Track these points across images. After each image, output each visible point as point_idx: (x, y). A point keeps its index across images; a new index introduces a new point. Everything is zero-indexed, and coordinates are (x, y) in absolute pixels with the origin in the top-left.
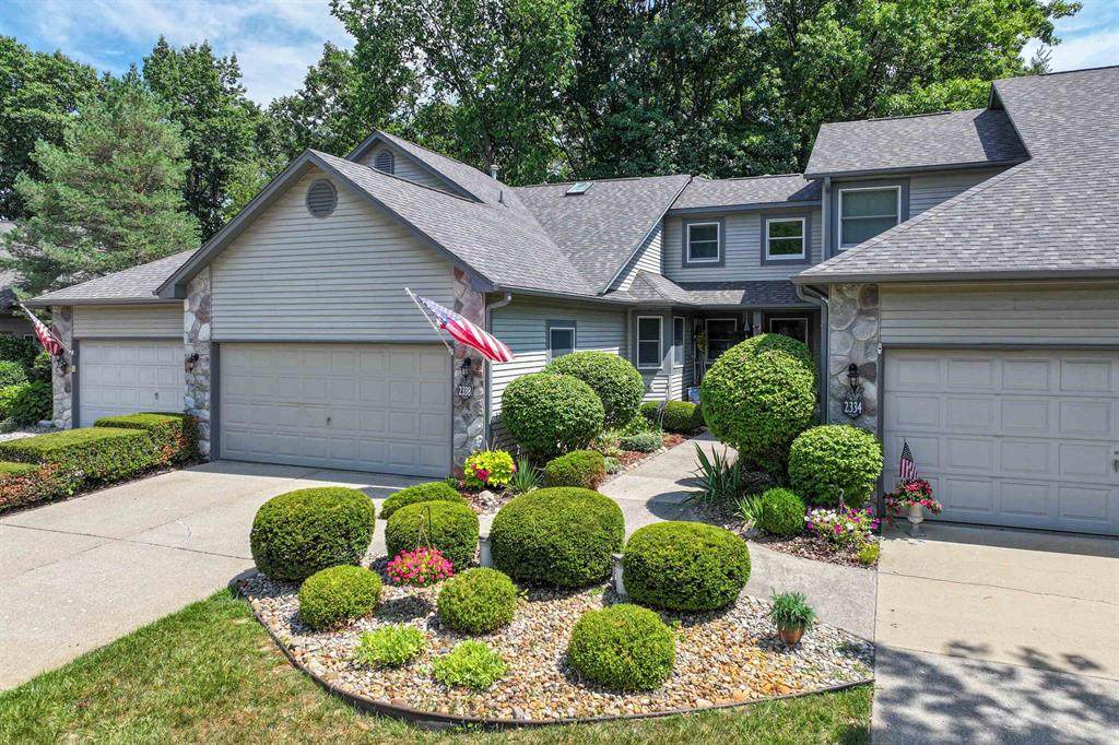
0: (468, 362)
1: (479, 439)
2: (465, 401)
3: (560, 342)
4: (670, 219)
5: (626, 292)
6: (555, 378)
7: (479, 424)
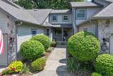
0: (11, 39)
1: (14, 57)
2: (11, 48)
3: (34, 33)
4: (50, 14)
5: (44, 24)
6: (33, 41)
7: (14, 53)
